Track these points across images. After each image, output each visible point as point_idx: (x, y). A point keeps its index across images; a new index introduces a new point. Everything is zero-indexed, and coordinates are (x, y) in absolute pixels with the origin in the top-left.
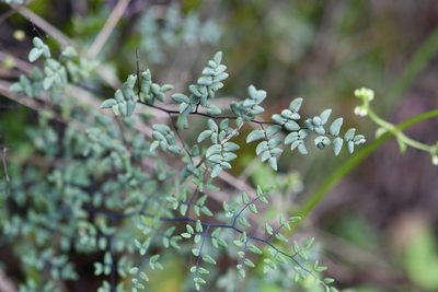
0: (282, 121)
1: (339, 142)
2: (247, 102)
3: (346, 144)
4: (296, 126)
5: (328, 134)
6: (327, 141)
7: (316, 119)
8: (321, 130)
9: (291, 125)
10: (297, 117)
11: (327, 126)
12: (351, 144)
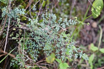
0: (65, 22)
1: (73, 23)
2: (60, 20)
3: (74, 23)
4: (67, 22)
5: (72, 22)
6: (71, 23)
7: (69, 20)
8: (70, 22)
9: (66, 22)
10: (67, 21)
11: (71, 21)
12: (75, 23)
